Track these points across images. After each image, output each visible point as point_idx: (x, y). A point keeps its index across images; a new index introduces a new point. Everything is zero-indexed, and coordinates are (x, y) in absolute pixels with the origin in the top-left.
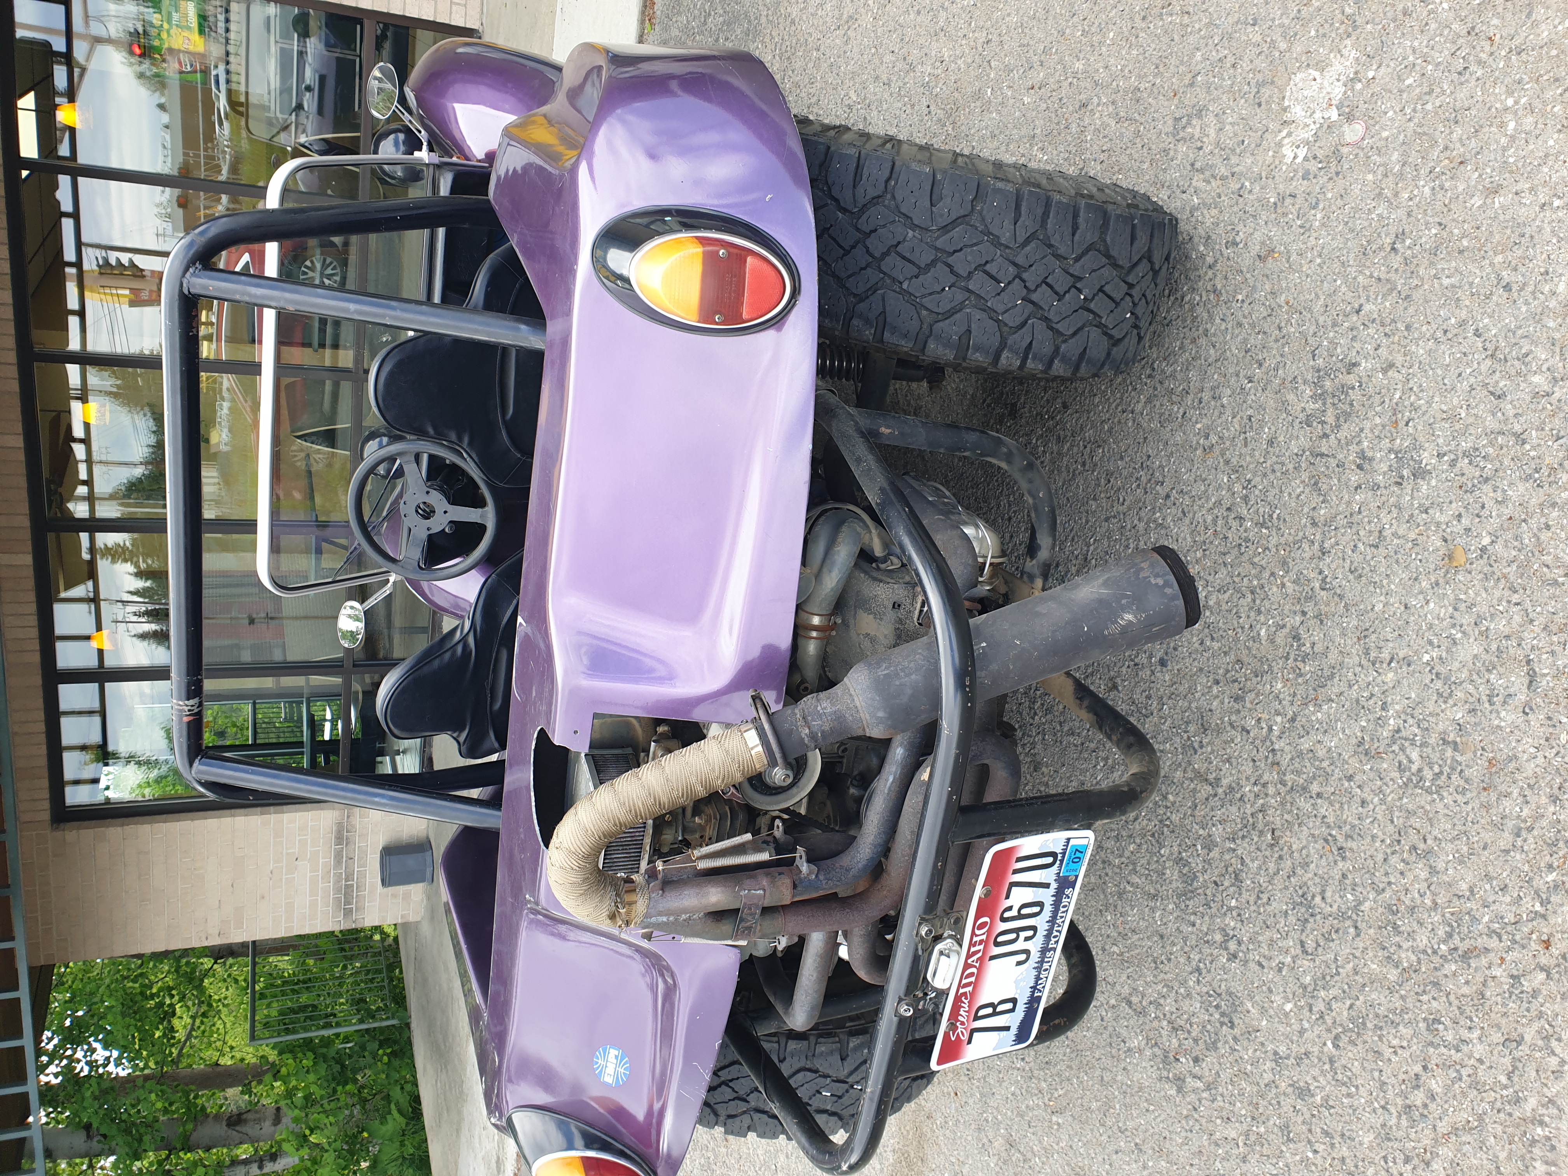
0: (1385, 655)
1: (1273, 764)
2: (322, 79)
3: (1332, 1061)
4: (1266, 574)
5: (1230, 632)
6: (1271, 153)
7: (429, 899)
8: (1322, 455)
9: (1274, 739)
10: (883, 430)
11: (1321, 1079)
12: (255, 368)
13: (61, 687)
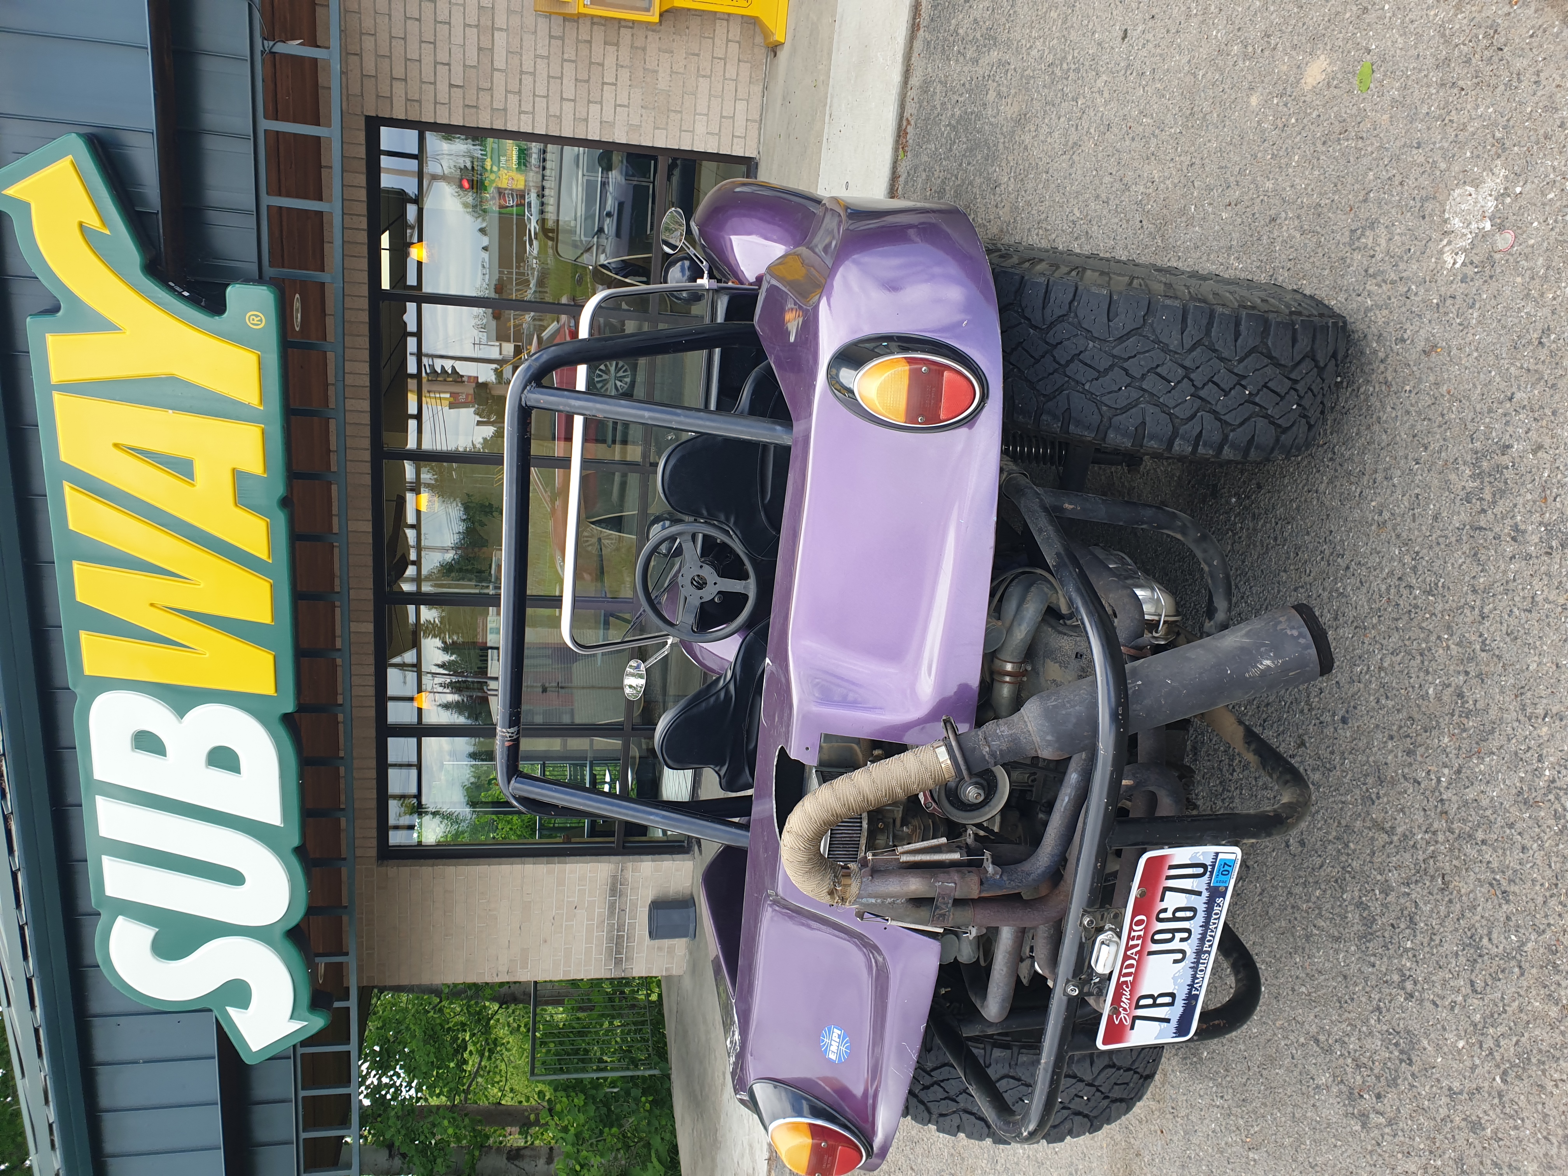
0: (1540, 711)
1: (1442, 813)
2: (621, 205)
3: (1500, 1096)
4: (1433, 638)
5: (1402, 691)
6: (1433, 260)
7: (691, 953)
8: (1481, 528)
9: (1442, 790)
10: (1066, 506)
11: (1491, 1113)
12: (566, 463)
13: (389, 739)
